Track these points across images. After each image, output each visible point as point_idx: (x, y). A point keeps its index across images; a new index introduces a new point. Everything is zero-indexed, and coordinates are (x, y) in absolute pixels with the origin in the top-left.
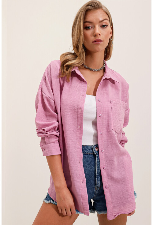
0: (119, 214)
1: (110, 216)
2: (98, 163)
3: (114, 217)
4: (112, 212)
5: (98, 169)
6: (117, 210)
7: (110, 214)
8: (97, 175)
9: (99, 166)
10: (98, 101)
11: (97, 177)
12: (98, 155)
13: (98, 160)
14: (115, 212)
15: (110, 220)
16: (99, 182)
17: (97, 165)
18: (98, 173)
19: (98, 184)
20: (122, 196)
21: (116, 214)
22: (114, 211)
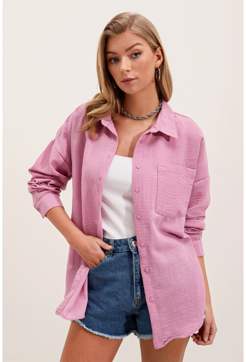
0: (171, 339)
1: (158, 342)
2: (136, 264)
3: (164, 344)
4: (161, 336)
5: (137, 274)
6: (168, 333)
7: (157, 339)
8: (135, 283)
9: (138, 268)
10: (136, 168)
11: (136, 286)
12: (136, 253)
13: (136, 261)
14: (166, 337)
15: (158, 348)
16: (139, 293)
17: (135, 268)
18: (136, 280)
19: (138, 296)
20: (176, 311)
21: (165, 340)
22: (164, 335)
